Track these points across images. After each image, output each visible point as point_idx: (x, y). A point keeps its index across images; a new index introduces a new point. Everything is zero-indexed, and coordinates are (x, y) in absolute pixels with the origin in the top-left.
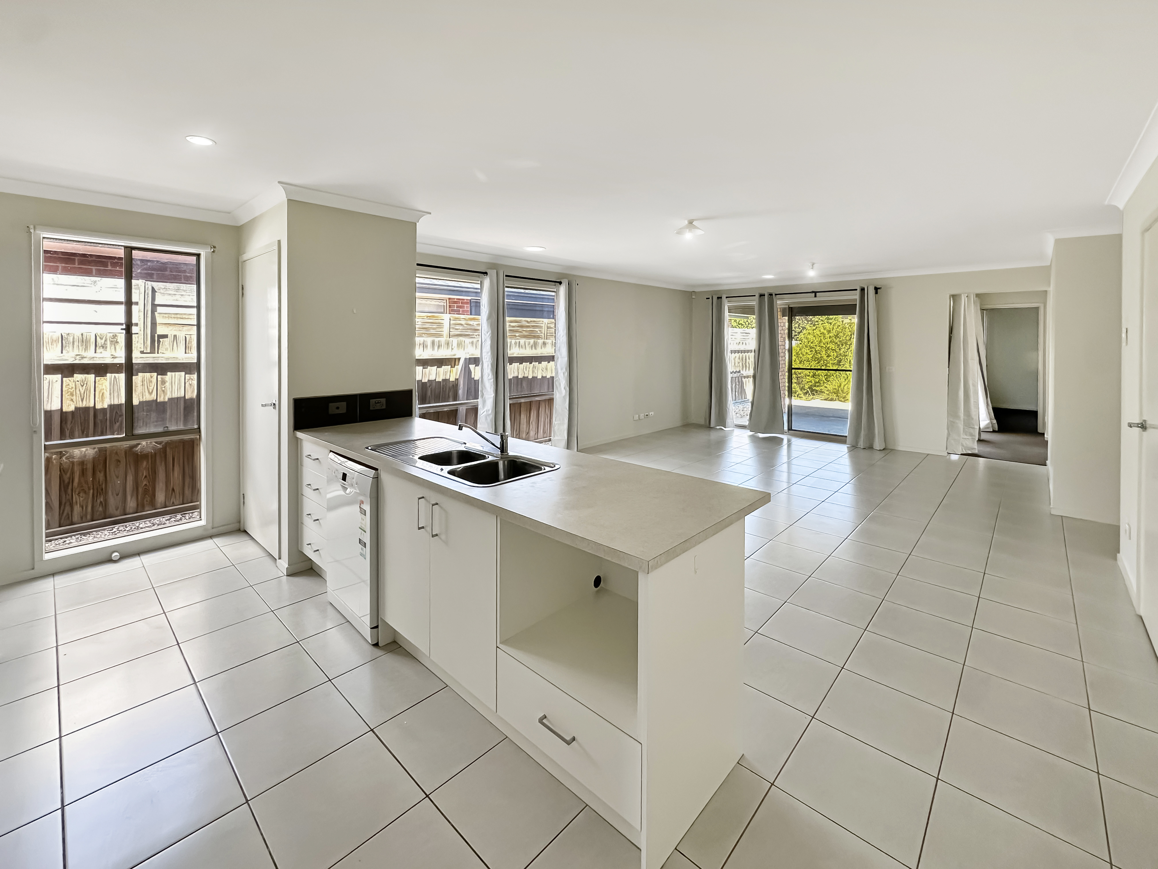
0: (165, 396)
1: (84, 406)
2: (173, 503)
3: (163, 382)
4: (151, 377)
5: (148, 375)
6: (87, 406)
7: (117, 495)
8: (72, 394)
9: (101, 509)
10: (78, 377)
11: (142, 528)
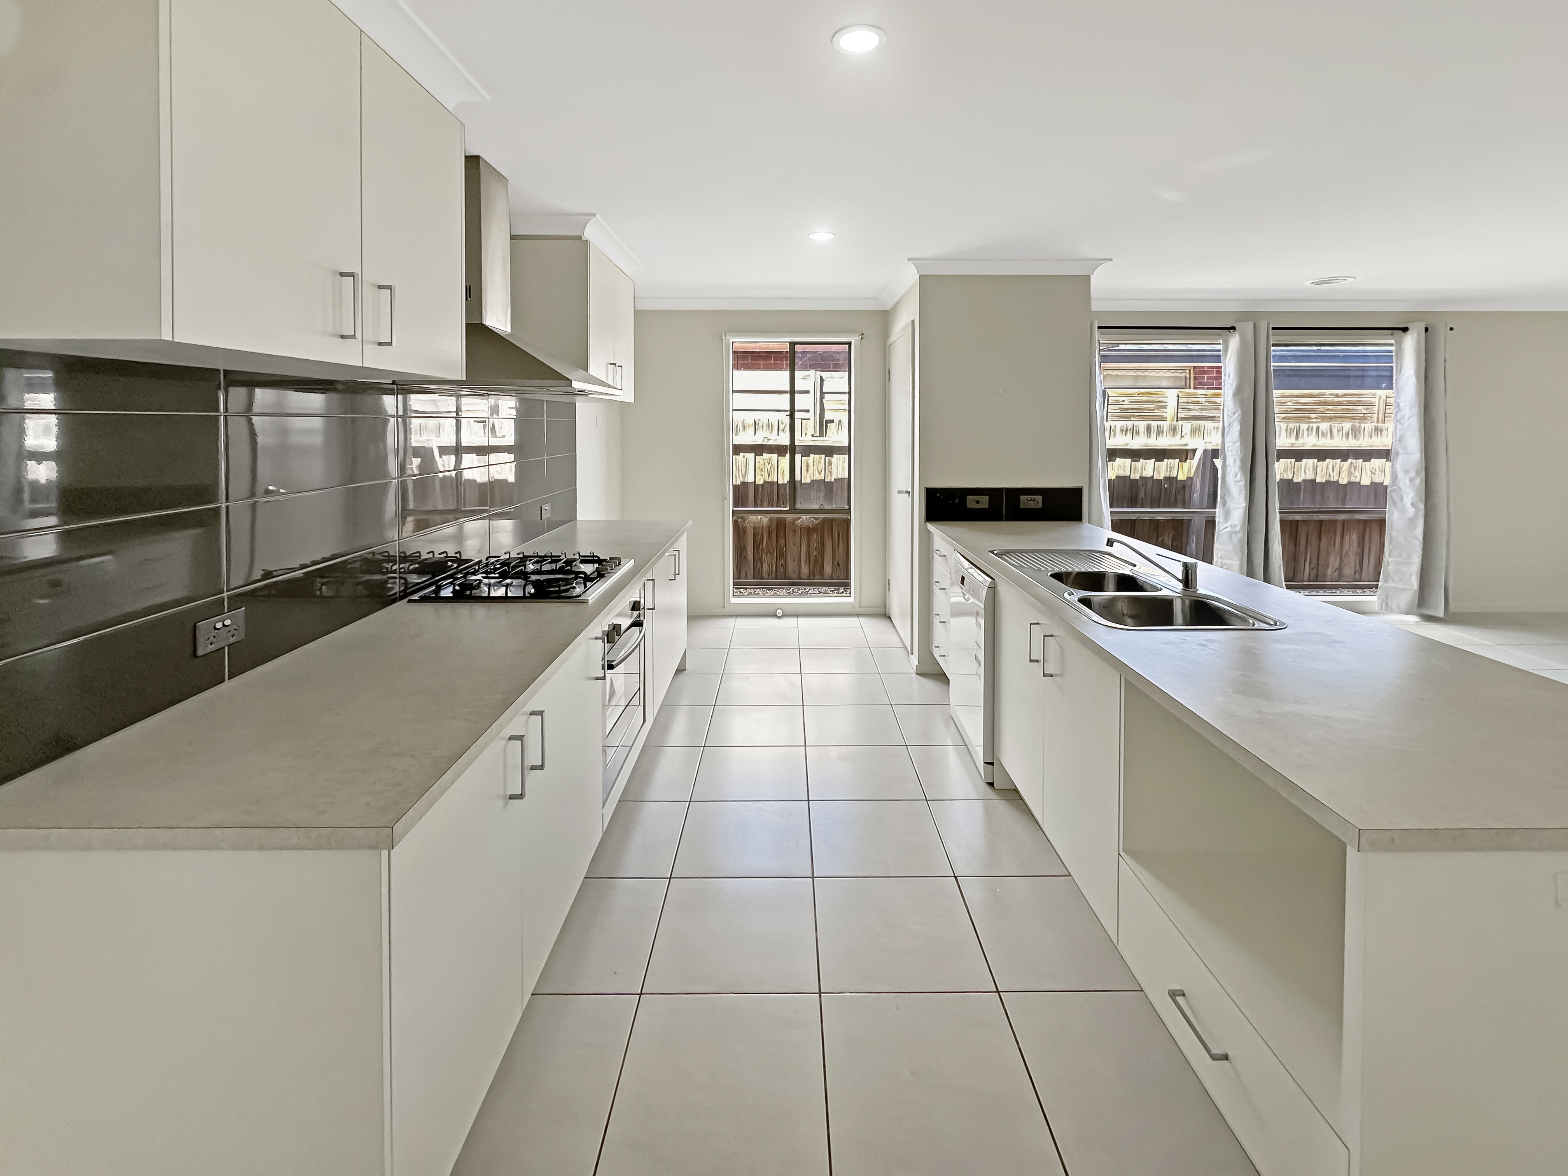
0: (831, 476)
1: (770, 481)
2: (838, 576)
3: (830, 464)
4: (821, 458)
5: (817, 456)
6: (772, 481)
7: (794, 560)
8: (762, 470)
9: (782, 570)
10: (766, 456)
11: (810, 594)
